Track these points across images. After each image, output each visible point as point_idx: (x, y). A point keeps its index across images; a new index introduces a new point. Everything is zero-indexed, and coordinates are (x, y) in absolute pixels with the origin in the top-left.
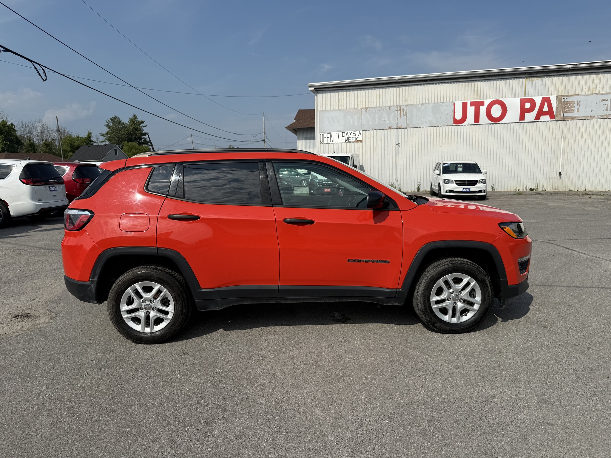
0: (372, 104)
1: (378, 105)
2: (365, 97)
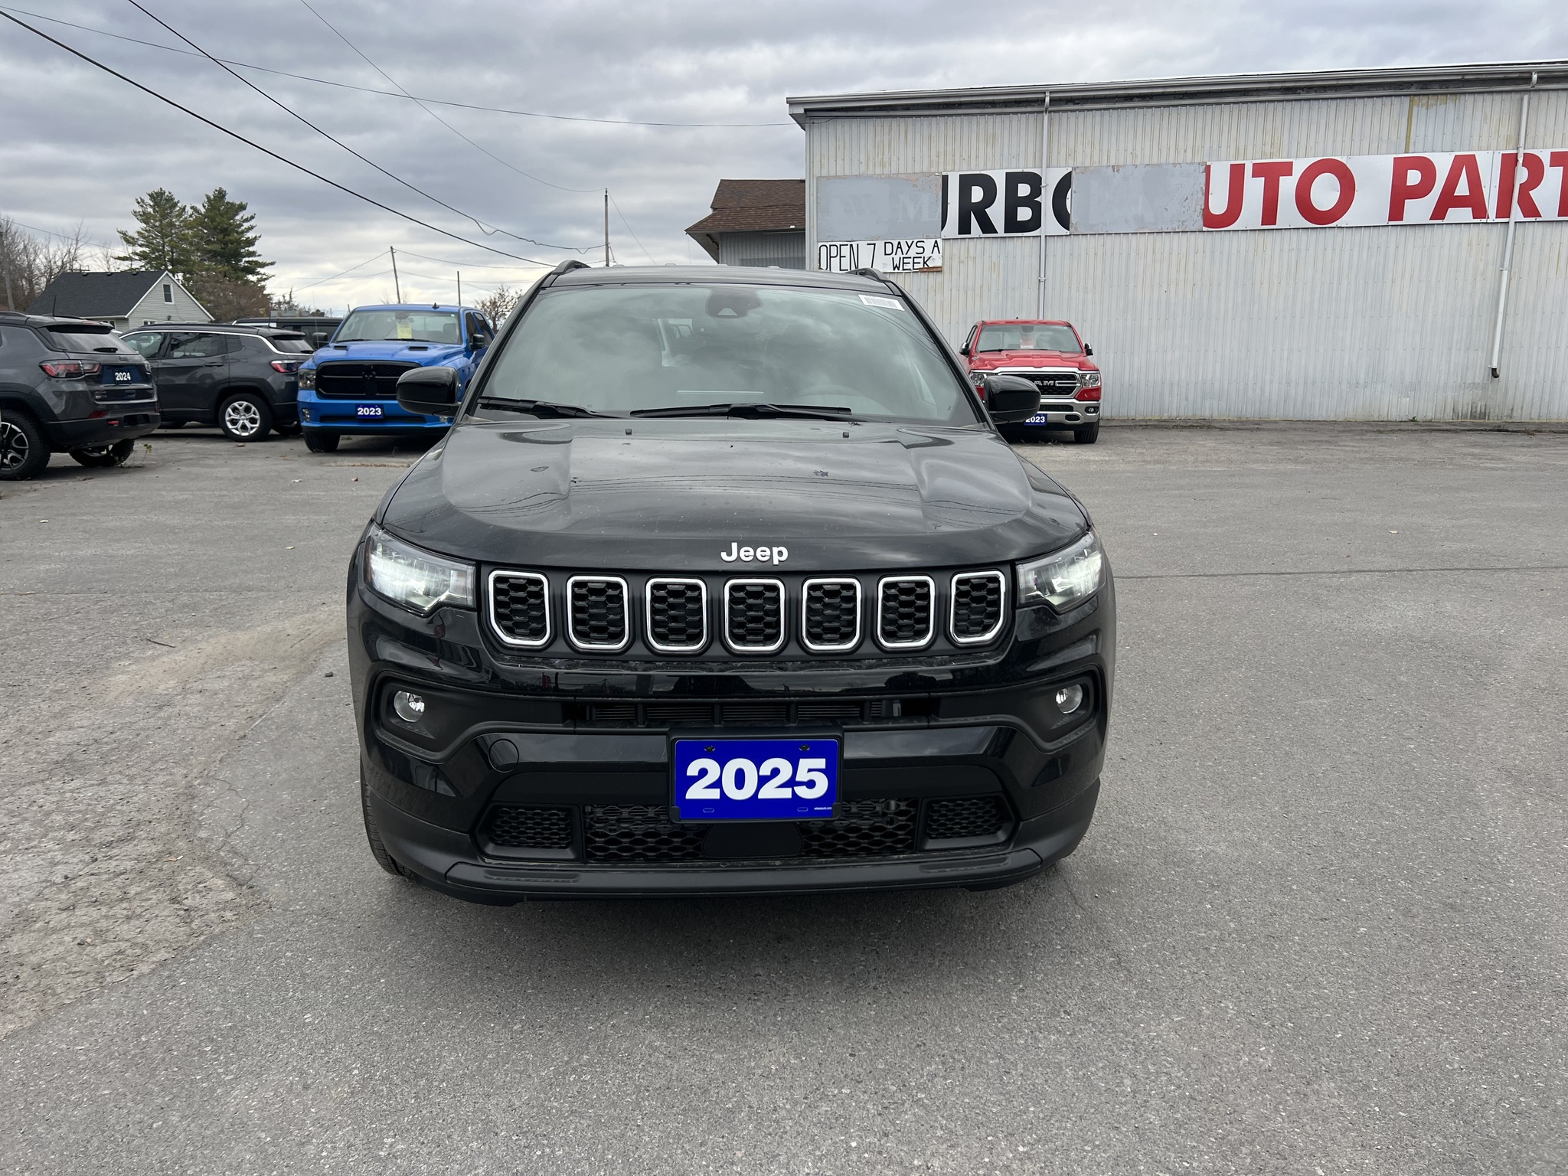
1: (990, 166)
2: (954, 139)
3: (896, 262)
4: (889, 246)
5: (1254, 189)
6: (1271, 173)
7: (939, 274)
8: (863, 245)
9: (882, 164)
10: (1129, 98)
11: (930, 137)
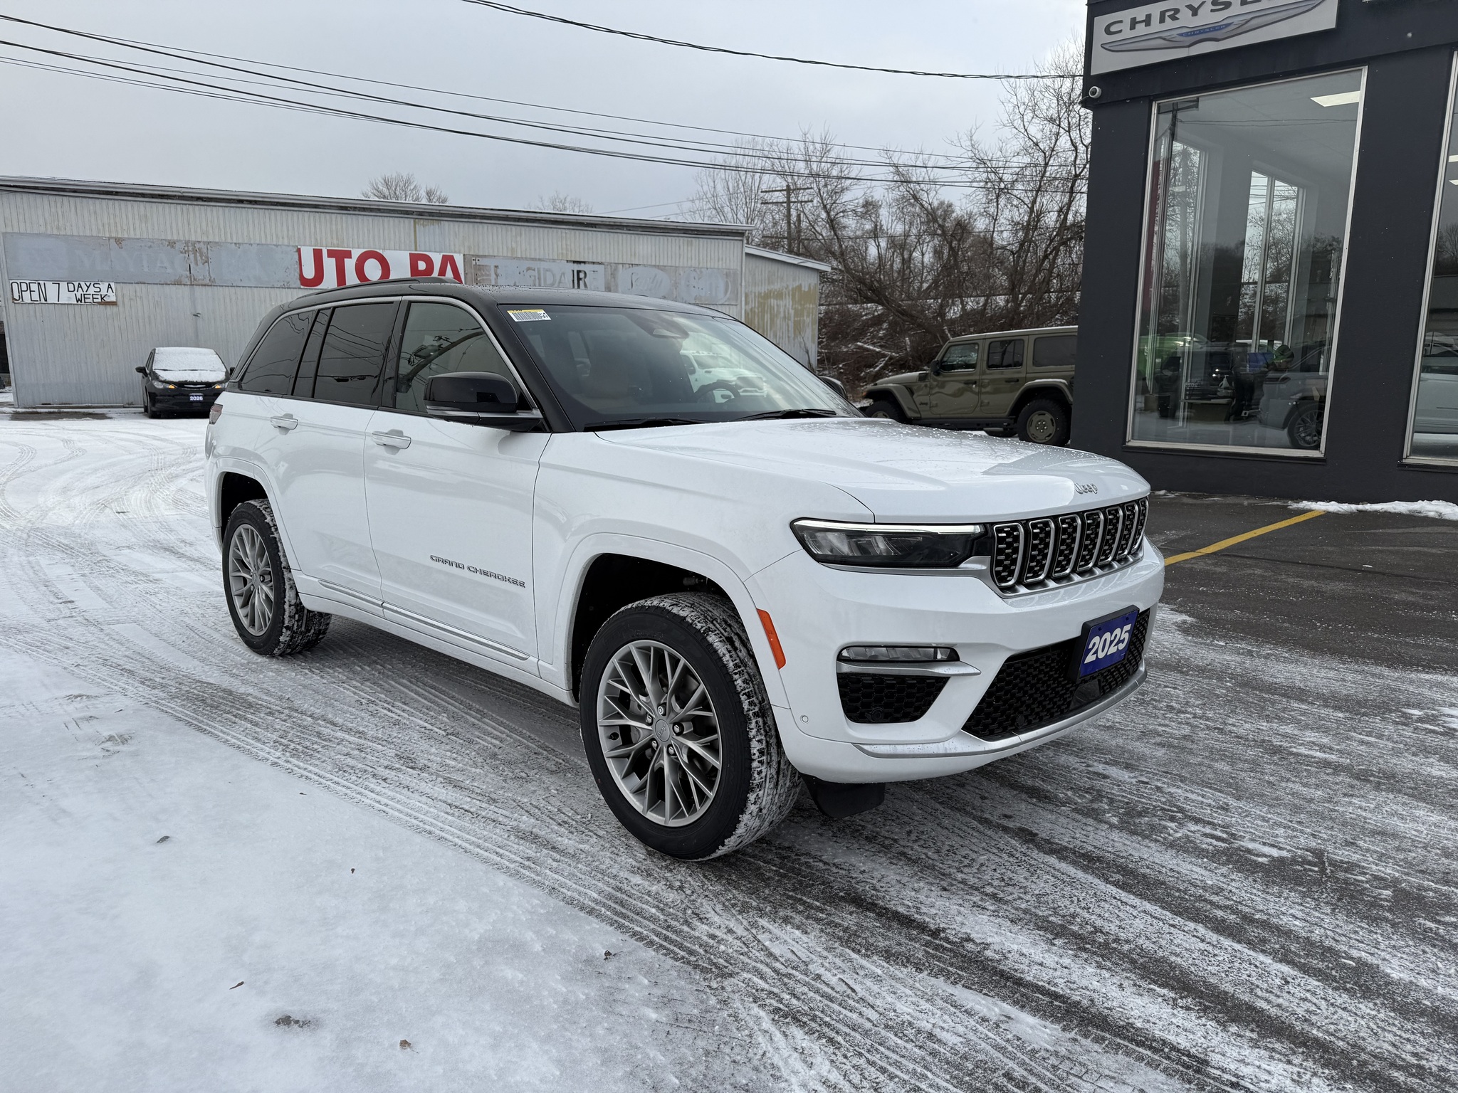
0: (132, 232)
1: (145, 236)
2: (115, 215)
3: (79, 297)
4: (71, 286)
5: (330, 265)
6: (340, 256)
7: (114, 309)
8: (49, 285)
9: (58, 228)
10: (241, 201)
11: (95, 213)
